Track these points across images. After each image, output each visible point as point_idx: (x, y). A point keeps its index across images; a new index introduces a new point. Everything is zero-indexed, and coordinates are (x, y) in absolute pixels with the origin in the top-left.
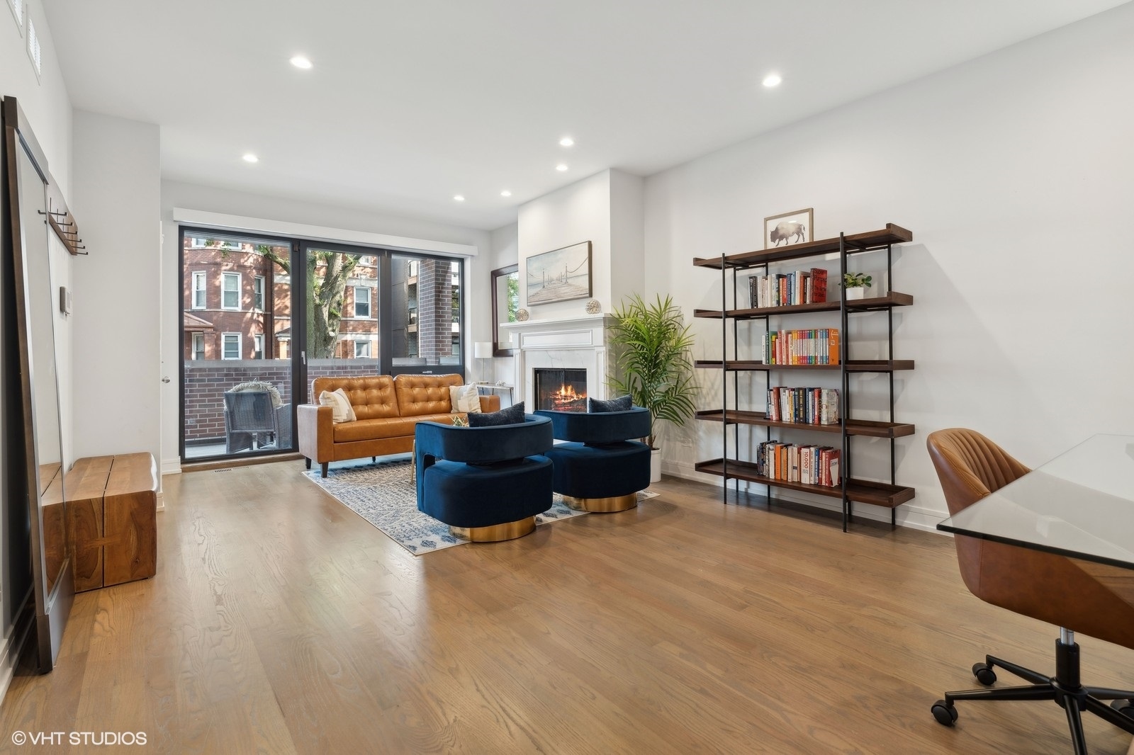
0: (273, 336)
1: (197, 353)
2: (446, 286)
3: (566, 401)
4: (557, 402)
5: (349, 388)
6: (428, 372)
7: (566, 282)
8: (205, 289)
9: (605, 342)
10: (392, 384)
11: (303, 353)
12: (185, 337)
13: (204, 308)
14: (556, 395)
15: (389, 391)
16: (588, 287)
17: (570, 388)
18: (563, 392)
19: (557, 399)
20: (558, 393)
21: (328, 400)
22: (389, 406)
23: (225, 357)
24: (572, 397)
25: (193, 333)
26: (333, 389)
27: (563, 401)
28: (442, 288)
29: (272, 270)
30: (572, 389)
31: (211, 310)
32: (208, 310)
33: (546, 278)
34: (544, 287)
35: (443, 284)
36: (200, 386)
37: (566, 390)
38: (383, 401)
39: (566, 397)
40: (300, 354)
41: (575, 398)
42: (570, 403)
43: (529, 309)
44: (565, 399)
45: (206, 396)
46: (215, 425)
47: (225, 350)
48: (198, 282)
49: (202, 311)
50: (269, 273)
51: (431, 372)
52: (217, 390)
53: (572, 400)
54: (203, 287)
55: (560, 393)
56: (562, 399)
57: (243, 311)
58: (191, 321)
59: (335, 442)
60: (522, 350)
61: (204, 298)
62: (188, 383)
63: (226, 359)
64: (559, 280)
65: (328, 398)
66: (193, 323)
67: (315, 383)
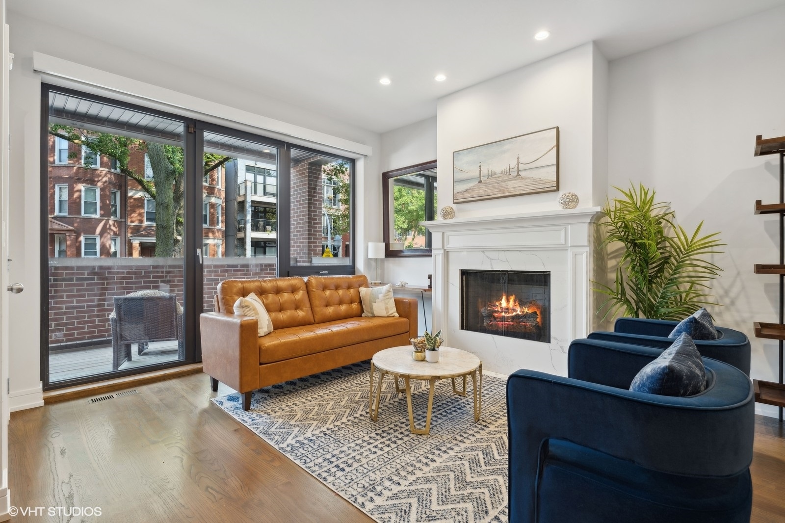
0: (127, 239)
1: (60, 252)
2: (317, 191)
3: (507, 315)
4: (496, 314)
5: (261, 292)
6: (324, 272)
7: (518, 175)
8: (67, 199)
9: (589, 241)
10: (304, 287)
11: (199, 251)
12: (47, 239)
13: (66, 215)
14: (495, 306)
15: (300, 295)
16: (555, 179)
17: (512, 299)
18: (504, 303)
19: (496, 312)
20: (497, 304)
21: (246, 309)
22: (304, 312)
23: (85, 255)
24: (514, 310)
25: (56, 235)
26: (244, 293)
27: (503, 314)
28: (315, 192)
29: (126, 186)
30: (515, 301)
31: (73, 216)
32: (70, 216)
33: (484, 171)
34: (480, 182)
35: (315, 189)
36: (66, 285)
37: (508, 301)
38: (297, 306)
39: (507, 310)
40: (195, 252)
41: (519, 312)
42: (513, 318)
43: (454, 206)
44: (505, 312)
45: (74, 296)
46: (84, 328)
47: (85, 249)
48: (60, 193)
49: (64, 217)
50: (123, 188)
51: (327, 272)
52: (87, 290)
53: (514, 314)
54: (65, 197)
55: (500, 304)
56: (502, 312)
57: (101, 218)
58: (54, 226)
59: (261, 364)
60: (445, 250)
61: (66, 207)
62: (52, 282)
63: (85, 257)
64: (508, 172)
65: (247, 306)
66: (56, 227)
67: (223, 288)
